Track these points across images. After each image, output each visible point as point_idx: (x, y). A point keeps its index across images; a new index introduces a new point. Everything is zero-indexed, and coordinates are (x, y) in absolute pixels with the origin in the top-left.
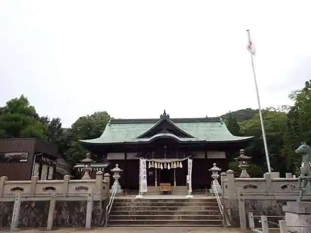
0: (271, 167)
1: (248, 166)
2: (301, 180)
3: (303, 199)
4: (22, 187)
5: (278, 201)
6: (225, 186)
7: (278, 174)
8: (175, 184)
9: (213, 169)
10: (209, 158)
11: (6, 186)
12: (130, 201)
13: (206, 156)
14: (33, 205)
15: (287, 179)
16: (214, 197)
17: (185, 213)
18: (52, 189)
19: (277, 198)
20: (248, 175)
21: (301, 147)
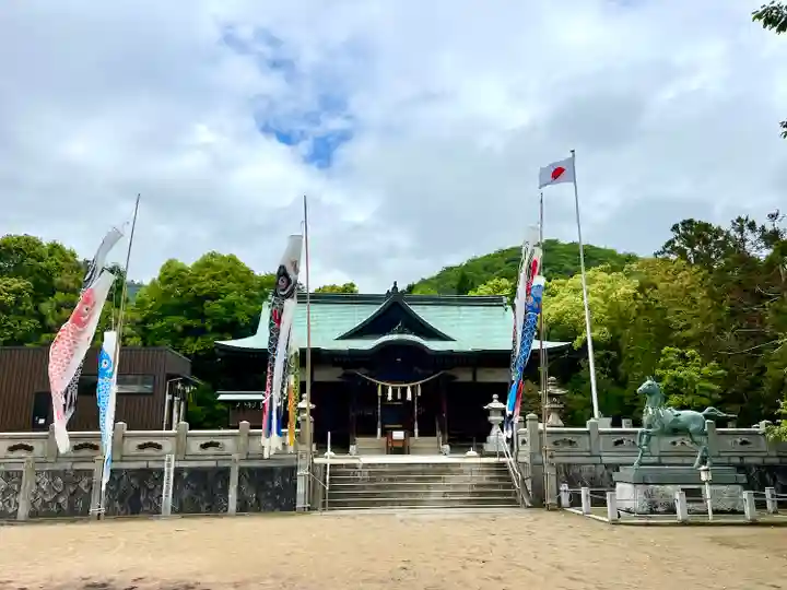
0: (599, 409)
1: (562, 406)
2: (642, 433)
3: (643, 461)
4: (159, 442)
5: (607, 466)
6: (520, 442)
7: (609, 420)
8: (416, 434)
9: (492, 405)
10: (479, 380)
11: (126, 440)
12: (354, 466)
13: (474, 377)
14: (185, 474)
15: (624, 429)
16: (502, 460)
17: (454, 486)
18: (216, 445)
19: (606, 460)
20: (561, 423)
21: (644, 385)
